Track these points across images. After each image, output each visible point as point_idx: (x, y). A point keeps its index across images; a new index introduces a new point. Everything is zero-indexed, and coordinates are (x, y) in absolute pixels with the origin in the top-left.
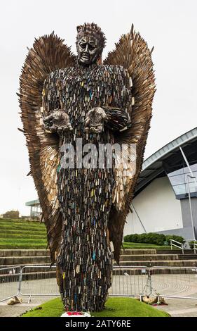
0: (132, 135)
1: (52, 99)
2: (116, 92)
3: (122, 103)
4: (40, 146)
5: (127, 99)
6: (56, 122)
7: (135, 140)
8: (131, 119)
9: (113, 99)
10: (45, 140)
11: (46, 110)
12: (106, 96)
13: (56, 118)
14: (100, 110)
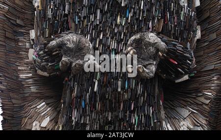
0: (198, 90)
1: (54, 16)
2: (172, 14)
3: (182, 33)
4: (24, 99)
5: (191, 26)
6: (69, 52)
7: (203, 100)
8: (197, 63)
9: (165, 25)
10: (33, 89)
11: (43, 34)
12: (154, 19)
13: (70, 45)
14: (152, 37)
